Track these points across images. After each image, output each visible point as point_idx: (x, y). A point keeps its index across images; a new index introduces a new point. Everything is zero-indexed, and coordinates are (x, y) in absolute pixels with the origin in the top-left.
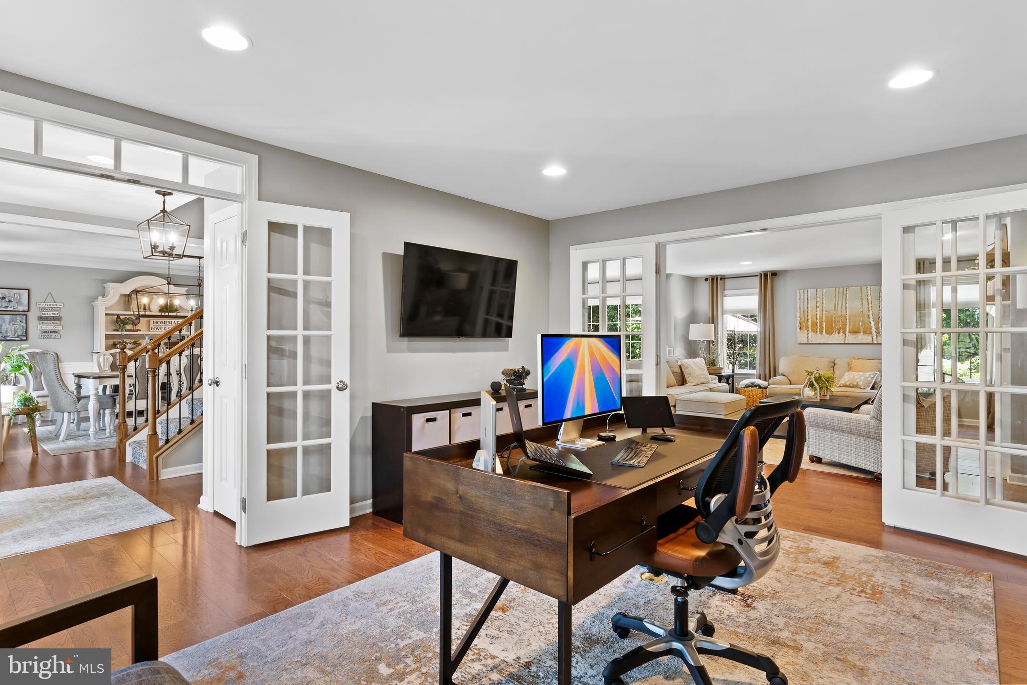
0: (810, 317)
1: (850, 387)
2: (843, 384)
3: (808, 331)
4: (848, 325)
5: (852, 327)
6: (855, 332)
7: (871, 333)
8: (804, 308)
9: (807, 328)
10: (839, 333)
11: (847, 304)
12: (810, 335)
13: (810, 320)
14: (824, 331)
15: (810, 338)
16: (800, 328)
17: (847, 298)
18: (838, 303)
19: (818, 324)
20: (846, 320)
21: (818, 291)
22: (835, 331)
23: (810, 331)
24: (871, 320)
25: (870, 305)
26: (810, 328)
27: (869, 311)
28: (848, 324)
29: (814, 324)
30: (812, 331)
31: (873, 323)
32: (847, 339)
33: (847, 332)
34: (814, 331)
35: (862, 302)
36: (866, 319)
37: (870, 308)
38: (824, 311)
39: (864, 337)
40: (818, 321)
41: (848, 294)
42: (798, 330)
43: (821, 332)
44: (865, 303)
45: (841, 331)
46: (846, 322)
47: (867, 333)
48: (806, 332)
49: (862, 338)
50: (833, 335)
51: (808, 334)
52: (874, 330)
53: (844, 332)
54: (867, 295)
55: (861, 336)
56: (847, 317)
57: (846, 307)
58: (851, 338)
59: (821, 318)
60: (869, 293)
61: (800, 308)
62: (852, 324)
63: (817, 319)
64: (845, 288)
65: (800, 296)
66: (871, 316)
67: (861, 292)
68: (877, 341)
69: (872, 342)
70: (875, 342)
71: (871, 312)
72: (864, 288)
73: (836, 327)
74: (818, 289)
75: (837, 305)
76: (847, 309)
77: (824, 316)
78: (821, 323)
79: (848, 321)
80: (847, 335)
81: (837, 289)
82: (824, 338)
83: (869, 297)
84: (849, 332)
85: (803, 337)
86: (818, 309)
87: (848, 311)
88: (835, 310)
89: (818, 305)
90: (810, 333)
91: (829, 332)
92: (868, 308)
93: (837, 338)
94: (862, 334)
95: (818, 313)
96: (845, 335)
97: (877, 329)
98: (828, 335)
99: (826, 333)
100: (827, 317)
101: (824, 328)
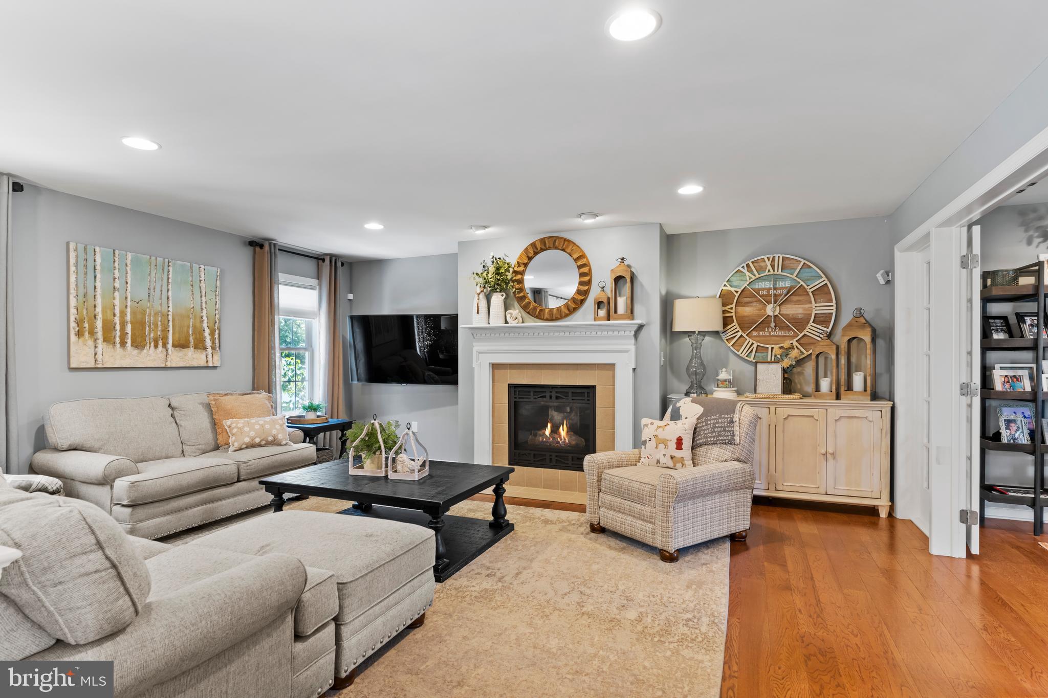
0: (99, 309)
1: (259, 445)
2: (246, 444)
3: (95, 340)
4: (171, 333)
5: (177, 335)
6: (181, 345)
7: (205, 349)
8: (85, 287)
9: (92, 333)
10: (156, 346)
11: (170, 293)
12: (99, 350)
13: (100, 317)
14: (129, 341)
15: (99, 357)
16: (79, 334)
17: (170, 280)
18: (154, 289)
19: (118, 327)
20: (169, 321)
21: (117, 255)
22: (150, 344)
23: (100, 341)
24: (205, 325)
25: (204, 299)
26: (100, 335)
27: (202, 309)
28: (171, 329)
29: (108, 328)
30: (105, 340)
31: (207, 331)
32: (169, 359)
33: (170, 346)
34: (108, 339)
35: (192, 290)
36: (198, 325)
37: (204, 305)
38: (129, 299)
39: (194, 356)
40: (117, 320)
41: (171, 273)
42: (73, 338)
43: (123, 344)
44: (197, 295)
45: (160, 343)
46: (169, 326)
47: (200, 349)
48: (90, 343)
49: (193, 357)
50: (145, 351)
51: (96, 347)
52: (208, 343)
53: (165, 345)
54: (200, 281)
55: (190, 354)
56: (170, 318)
57: (168, 298)
58: (177, 358)
59: (123, 314)
60: (203, 278)
61: (77, 285)
62: (177, 329)
63: (114, 315)
64: (166, 260)
65: (77, 256)
66: (205, 318)
67: (192, 272)
68: (213, 363)
69: (206, 365)
70: (211, 365)
71: (205, 311)
72: (196, 266)
73: (152, 335)
74: (117, 252)
75: (152, 290)
76: (170, 302)
77: (129, 310)
78: (123, 324)
79: (171, 324)
80: (170, 351)
81: (153, 258)
82: (129, 356)
83: (203, 285)
84: (174, 346)
85: (83, 354)
86: (117, 294)
87: (170, 305)
88: (149, 301)
89: (117, 284)
90: (100, 345)
91: (138, 344)
92: (202, 303)
93: (152, 356)
94: (192, 349)
95: (117, 302)
96: (167, 350)
97: (213, 342)
98: (136, 352)
99: (132, 346)
100: (133, 313)
101: (129, 335)
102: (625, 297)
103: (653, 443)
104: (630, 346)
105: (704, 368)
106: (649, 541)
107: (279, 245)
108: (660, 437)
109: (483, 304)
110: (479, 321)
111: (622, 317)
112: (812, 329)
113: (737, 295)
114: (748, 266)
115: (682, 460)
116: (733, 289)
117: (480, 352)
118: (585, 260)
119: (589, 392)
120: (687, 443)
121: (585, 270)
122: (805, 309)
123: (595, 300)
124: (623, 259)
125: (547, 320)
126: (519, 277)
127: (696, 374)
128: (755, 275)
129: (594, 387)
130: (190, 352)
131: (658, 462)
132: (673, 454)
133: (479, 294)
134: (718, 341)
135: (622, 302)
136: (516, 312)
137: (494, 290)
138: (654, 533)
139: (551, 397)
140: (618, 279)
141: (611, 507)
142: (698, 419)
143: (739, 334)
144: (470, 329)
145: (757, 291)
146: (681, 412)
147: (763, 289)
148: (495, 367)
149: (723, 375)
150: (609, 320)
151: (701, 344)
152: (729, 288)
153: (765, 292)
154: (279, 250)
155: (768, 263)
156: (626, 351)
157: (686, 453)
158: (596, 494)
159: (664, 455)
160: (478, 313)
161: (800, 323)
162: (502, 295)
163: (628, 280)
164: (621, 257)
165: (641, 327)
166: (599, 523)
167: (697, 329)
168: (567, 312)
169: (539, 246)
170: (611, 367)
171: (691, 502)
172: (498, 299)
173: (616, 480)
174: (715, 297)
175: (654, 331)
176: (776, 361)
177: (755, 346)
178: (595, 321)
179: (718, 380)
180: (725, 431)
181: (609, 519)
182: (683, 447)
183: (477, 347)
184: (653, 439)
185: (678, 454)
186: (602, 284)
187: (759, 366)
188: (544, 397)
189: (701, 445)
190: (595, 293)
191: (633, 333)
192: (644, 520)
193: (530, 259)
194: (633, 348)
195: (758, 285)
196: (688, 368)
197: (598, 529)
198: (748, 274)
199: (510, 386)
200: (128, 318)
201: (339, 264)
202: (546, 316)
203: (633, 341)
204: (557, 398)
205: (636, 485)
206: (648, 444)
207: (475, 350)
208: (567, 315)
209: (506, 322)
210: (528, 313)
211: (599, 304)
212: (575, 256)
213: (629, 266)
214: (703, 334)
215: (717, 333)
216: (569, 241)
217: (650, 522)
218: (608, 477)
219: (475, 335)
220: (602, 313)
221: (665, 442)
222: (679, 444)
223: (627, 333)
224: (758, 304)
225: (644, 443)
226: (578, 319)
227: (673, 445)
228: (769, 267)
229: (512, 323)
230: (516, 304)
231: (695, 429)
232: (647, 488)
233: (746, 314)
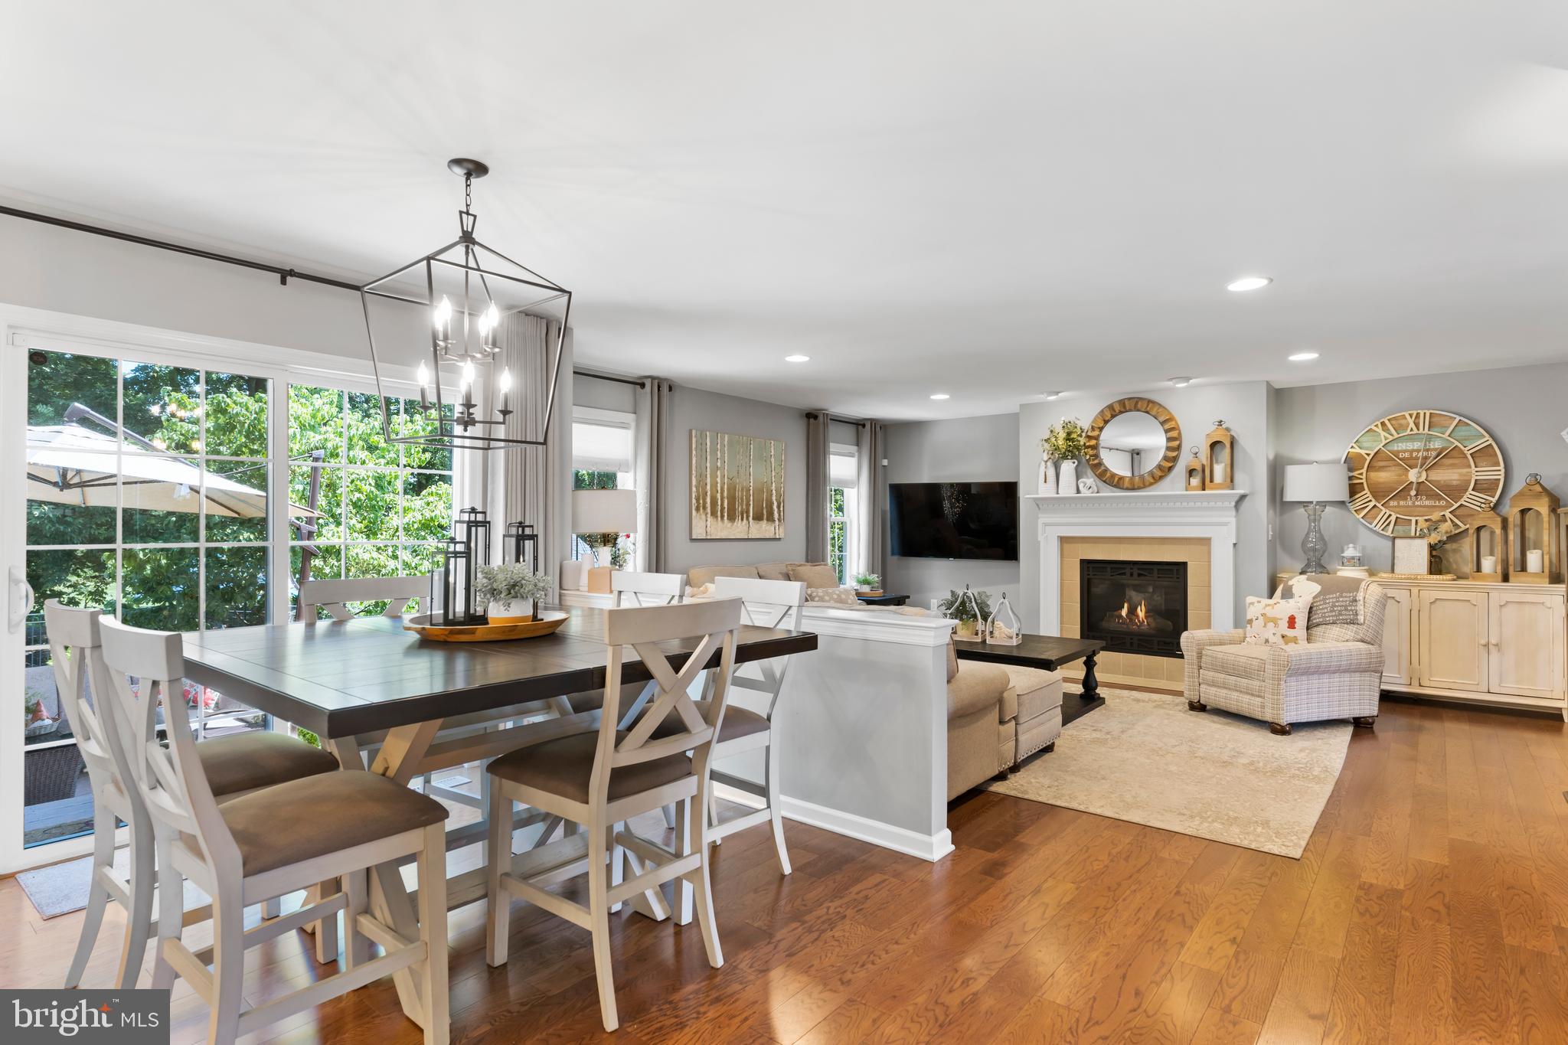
0: (708, 487)
3: (706, 514)
4: (752, 506)
5: (755, 509)
6: (758, 517)
7: (774, 521)
8: (701, 468)
9: (705, 508)
10: (742, 520)
11: (751, 469)
12: (708, 523)
13: (709, 493)
14: (726, 514)
15: (709, 529)
16: (697, 509)
17: (751, 457)
18: (741, 466)
19: (719, 503)
20: (750, 495)
21: (719, 437)
22: (739, 517)
24: (774, 498)
25: (773, 473)
26: (709, 510)
27: (772, 483)
28: (751, 502)
29: (714, 503)
30: (712, 515)
31: (775, 504)
32: (751, 531)
33: (751, 518)
34: (714, 513)
35: (766, 465)
36: (769, 497)
37: (773, 479)
38: (726, 477)
39: (767, 528)
40: (719, 495)
41: (751, 451)
42: (694, 512)
43: (722, 517)
44: (769, 470)
45: (745, 515)
46: (750, 500)
47: (771, 521)
48: (703, 517)
49: (764, 529)
50: (736, 523)
51: (707, 521)
52: (776, 515)
53: (748, 518)
54: (771, 456)
55: (764, 526)
56: (751, 492)
57: (750, 474)
58: (755, 530)
59: (722, 490)
60: (773, 453)
61: (696, 467)
62: (755, 503)
63: (717, 491)
64: (749, 438)
65: (696, 442)
66: (774, 491)
67: (765, 448)
68: (779, 535)
69: (774, 537)
70: (778, 537)
71: (773, 485)
72: (768, 442)
73: (740, 508)
74: (719, 435)
75: (740, 468)
76: (751, 478)
77: (726, 486)
78: (722, 499)
79: (751, 498)
80: (751, 523)
81: (741, 437)
82: (726, 528)
83: (772, 460)
84: (754, 518)
85: (699, 527)
86: (719, 472)
87: (751, 481)
88: (738, 478)
89: (719, 464)
90: (709, 520)
91: (732, 518)
92: (772, 477)
93: (740, 528)
94: (765, 521)
95: (719, 480)
96: (749, 523)
97: (779, 515)
98: (729, 525)
99: (728, 519)
100: (728, 489)
101: (726, 509)
102: (1223, 465)
103: (1261, 620)
104: (1230, 518)
105: (1325, 544)
106: (1258, 715)
107: (832, 415)
108: (1268, 615)
109: (1051, 472)
110: (1046, 491)
111: (1220, 487)
112: (1470, 498)
113: (1369, 459)
114: (1383, 424)
115: (1295, 640)
116: (1363, 452)
117: (1046, 525)
118: (1173, 423)
119: (1178, 570)
120: (1301, 622)
121: (1174, 434)
122: (1460, 474)
123: (1187, 467)
124: (1221, 421)
125: (1128, 489)
126: (1093, 442)
127: (1314, 550)
128: (1392, 435)
129: (1185, 564)
130: (764, 524)
131: (1267, 641)
132: (1285, 633)
133: (1046, 462)
134: (1343, 512)
135: (1219, 471)
136: (1089, 480)
137: (1065, 457)
138: (1263, 707)
139: (1132, 575)
140: (1214, 445)
141: (1213, 684)
142: (1314, 598)
143: (1371, 504)
144: (1035, 499)
145: (1396, 453)
146: (1294, 590)
147: (1404, 451)
148: (1063, 540)
149: (1350, 552)
150: (1204, 490)
151: (1320, 515)
152: (1358, 450)
153: (1407, 455)
154: (831, 419)
155: (1411, 421)
156: (1226, 524)
157: (1300, 631)
158: (1196, 671)
159: (1274, 634)
160: (1045, 482)
161: (1454, 491)
162: (1074, 463)
163: (1228, 445)
164: (1219, 420)
165: (1243, 497)
166: (1199, 701)
167: (1315, 499)
168: (1152, 481)
169: (1117, 408)
170: (1206, 542)
171: (1304, 678)
172: (1068, 467)
173: (1220, 655)
174: (1338, 462)
175: (1260, 502)
176: (1421, 537)
177: (1393, 518)
178: (1187, 490)
179: (1343, 557)
180: (1346, 610)
181: (1211, 695)
182: (1296, 626)
183: (1043, 519)
184: (1261, 618)
185: (1291, 633)
186: (1195, 450)
187: (1398, 542)
188: (1124, 574)
189: (1318, 625)
190: (1185, 460)
191: (1233, 504)
192: (1252, 695)
193: (1106, 422)
194: (1233, 520)
195: (1395, 447)
196: (1304, 544)
197: (1198, 707)
198: (1383, 434)
199: (1082, 562)
200: (725, 494)
201: (878, 429)
202: (1127, 484)
203: (1234, 512)
204: (1139, 575)
205: (1243, 660)
206: (1255, 623)
207: (1041, 521)
208: (1151, 484)
209: (1078, 491)
210: (1105, 482)
211: (1191, 472)
212: (1162, 419)
213: (1228, 429)
214: (1323, 504)
215: (1343, 503)
216: (1153, 402)
217: (1259, 696)
218: (1209, 653)
219: (1041, 506)
220: (1195, 481)
221: (1275, 621)
222: (1292, 622)
223: (1226, 504)
224: (1397, 468)
225: (1250, 622)
226: (1165, 488)
227: (1284, 624)
228: (1412, 425)
229: (1085, 493)
230: (1089, 472)
231: (1311, 608)
232: (1255, 663)
233: (1381, 480)
